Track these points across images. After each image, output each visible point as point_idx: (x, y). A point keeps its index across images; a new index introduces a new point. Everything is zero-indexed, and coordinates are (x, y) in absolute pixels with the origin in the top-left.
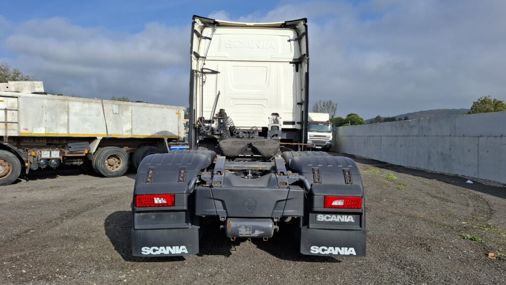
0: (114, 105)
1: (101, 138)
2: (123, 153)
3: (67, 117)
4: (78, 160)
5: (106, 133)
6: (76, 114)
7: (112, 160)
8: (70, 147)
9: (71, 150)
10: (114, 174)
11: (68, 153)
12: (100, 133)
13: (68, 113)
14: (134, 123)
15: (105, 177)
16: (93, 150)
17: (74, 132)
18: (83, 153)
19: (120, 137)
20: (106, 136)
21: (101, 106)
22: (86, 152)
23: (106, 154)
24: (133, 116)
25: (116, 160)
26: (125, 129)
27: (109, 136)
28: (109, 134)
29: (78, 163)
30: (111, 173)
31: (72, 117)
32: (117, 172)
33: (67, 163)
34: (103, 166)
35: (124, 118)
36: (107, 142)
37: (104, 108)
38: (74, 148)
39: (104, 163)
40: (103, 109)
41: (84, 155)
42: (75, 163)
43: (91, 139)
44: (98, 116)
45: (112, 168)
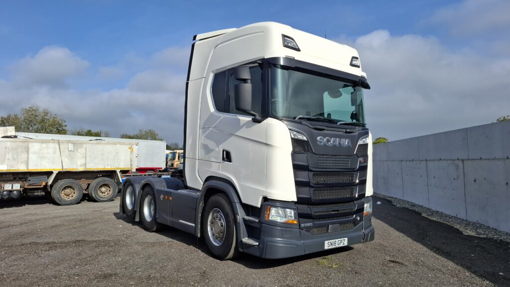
0: (70, 144)
1: (57, 172)
2: (76, 184)
3: (27, 156)
4: (39, 191)
5: (61, 168)
6: (35, 153)
7: (68, 191)
8: (30, 180)
9: (30, 182)
10: (68, 203)
11: (28, 186)
12: (56, 168)
13: (28, 152)
14: (88, 158)
15: (60, 205)
16: (50, 183)
17: (33, 168)
18: (41, 185)
19: (74, 170)
20: (61, 170)
21: (58, 145)
22: (44, 184)
23: (62, 186)
24: (87, 153)
25: (72, 190)
26: (79, 164)
27: (64, 170)
28: (64, 168)
29: (39, 193)
30: (65, 201)
31: (31, 155)
32: (71, 200)
33: (29, 194)
34: (58, 196)
35: (78, 154)
36: (62, 175)
37: (61, 146)
38: (33, 181)
39: (59, 193)
40: (60, 148)
41: (42, 187)
42: (36, 194)
43: (49, 174)
44: (54, 154)
45: (68, 197)
